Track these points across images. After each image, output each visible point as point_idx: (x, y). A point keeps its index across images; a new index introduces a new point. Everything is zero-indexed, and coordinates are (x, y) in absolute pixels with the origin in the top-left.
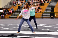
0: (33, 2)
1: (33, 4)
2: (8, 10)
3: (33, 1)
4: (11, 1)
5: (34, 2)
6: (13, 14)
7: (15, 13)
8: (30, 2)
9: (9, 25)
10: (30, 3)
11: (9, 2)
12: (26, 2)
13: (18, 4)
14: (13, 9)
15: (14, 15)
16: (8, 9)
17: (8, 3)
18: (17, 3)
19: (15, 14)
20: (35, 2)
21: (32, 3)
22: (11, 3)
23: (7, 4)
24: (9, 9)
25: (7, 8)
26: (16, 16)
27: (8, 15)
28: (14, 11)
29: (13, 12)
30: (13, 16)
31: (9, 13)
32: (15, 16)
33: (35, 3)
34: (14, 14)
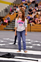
1: (36, 12)
2: (3, 19)
3: (36, 8)
6: (9, 25)
7: (11, 23)
9: (4, 40)
12: (26, 9)
13: (16, 11)
15: (10, 26)
18: (15, 10)
19: (11, 25)
21: (35, 11)
22: (6, 10)
23: (2, 11)
24: (4, 17)
25: (2, 16)
26: (13, 27)
27: (2, 25)
28: (11, 21)
29: (9, 22)
30: (9, 27)
32: (11, 27)
34: (10, 24)
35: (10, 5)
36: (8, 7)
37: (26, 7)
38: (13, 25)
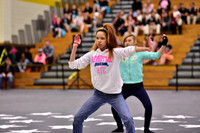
0: (135, 19)
1: (136, 28)
2: (32, 51)
3: (135, 14)
4: (42, 14)
5: (140, 18)
6: (50, 70)
7: (57, 63)
8: (124, 17)
10: (123, 22)
11: (36, 18)
13: (73, 25)
14: (52, 47)
15: (54, 74)
16: (29, 47)
17: (30, 23)
18: (70, 22)
19: (57, 71)
20: (144, 20)
21: (132, 22)
23: (27, 26)
24: (34, 46)
25: (27, 43)
26: (63, 77)
29: (50, 60)
30: (51, 76)
31: (35, 67)
32: (57, 77)
33: (144, 22)
34: (54, 68)
35: (52, 8)
36: (46, 12)
37: (105, 12)
38: (63, 70)
